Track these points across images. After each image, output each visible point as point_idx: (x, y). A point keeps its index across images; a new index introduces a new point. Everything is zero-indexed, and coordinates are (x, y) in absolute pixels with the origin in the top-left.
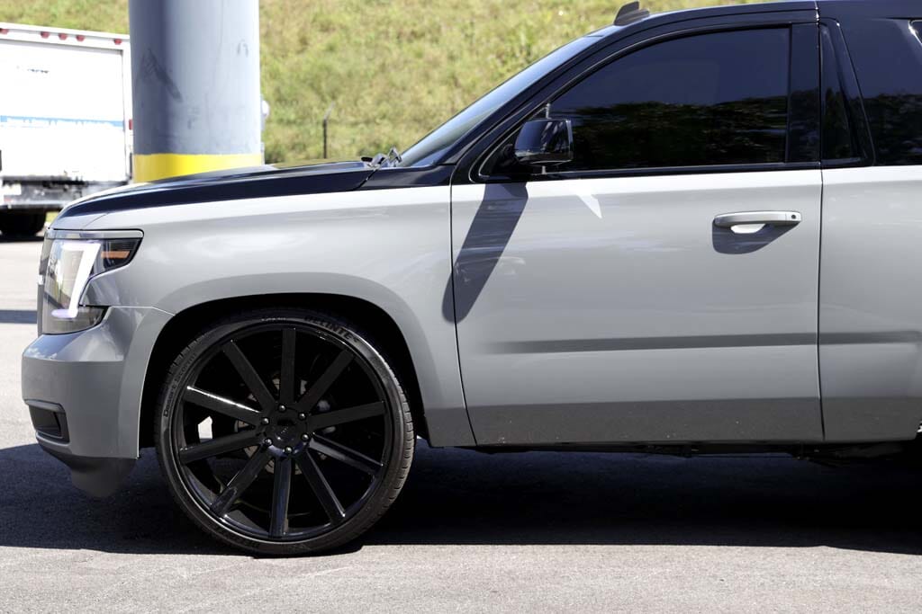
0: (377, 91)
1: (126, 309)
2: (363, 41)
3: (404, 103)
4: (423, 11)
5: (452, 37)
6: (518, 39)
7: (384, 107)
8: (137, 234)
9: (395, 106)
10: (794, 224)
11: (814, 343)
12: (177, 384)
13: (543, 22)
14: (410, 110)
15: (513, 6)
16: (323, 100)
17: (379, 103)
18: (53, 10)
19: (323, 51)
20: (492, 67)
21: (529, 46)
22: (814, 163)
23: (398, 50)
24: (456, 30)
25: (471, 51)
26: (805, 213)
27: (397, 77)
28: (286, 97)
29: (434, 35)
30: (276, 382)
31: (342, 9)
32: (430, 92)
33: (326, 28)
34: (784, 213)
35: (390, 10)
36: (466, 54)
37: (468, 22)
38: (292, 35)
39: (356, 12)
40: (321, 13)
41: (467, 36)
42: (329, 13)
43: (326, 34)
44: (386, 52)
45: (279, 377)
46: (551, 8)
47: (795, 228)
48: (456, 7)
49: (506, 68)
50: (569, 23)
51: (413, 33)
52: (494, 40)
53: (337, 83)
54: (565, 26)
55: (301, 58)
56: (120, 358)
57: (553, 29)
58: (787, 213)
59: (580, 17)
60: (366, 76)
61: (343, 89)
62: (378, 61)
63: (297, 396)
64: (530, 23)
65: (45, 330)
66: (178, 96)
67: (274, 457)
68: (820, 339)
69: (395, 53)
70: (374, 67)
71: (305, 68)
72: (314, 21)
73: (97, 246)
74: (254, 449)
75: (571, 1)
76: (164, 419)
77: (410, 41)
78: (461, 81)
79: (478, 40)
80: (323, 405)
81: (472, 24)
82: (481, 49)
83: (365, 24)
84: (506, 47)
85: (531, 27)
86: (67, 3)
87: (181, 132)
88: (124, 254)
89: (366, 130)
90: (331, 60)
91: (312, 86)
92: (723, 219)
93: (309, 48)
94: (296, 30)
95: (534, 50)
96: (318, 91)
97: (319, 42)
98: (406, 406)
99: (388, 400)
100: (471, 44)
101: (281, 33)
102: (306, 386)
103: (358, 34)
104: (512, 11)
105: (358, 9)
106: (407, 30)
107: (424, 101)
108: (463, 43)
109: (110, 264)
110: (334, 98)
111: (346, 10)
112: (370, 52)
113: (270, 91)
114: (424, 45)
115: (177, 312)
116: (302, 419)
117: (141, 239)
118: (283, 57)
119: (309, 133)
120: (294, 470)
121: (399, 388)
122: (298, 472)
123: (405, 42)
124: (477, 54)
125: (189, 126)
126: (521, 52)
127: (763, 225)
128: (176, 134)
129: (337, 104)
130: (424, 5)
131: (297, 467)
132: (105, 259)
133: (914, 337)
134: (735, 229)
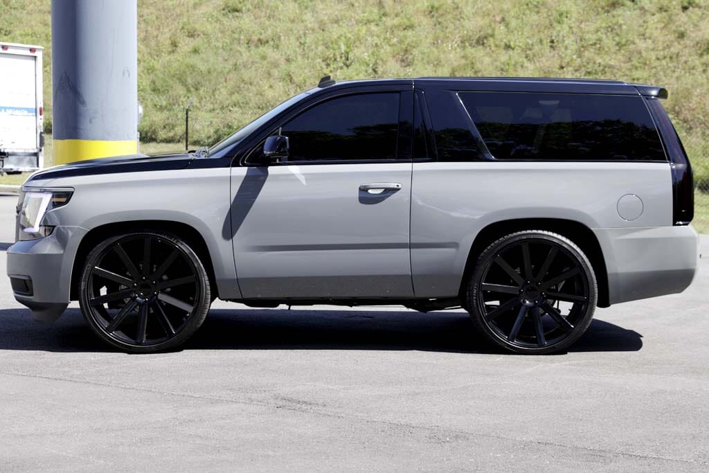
0: (231, 84)
1: (64, 228)
2: (221, 45)
3: (251, 94)
4: (267, 23)
5: (290, 45)
6: (339, 48)
7: (236, 97)
8: (72, 190)
9: (244, 97)
10: (399, 189)
11: (408, 248)
12: (90, 265)
13: (359, 34)
14: (254, 100)
15: (337, 22)
16: (189, 91)
17: (232, 94)
19: (190, 52)
20: (319, 68)
21: (347, 53)
22: (409, 160)
23: (248, 54)
24: (293, 40)
25: (303, 56)
26: (404, 184)
27: (247, 74)
28: (160, 88)
29: (275, 42)
30: (141, 265)
31: (205, 19)
32: (271, 87)
33: (191, 35)
34: (393, 184)
35: (242, 22)
36: (299, 58)
37: (301, 32)
38: (165, 39)
39: (216, 22)
40: (189, 22)
41: (300, 43)
42: (194, 23)
43: (192, 39)
44: (238, 54)
45: (142, 263)
46: (366, 24)
47: (398, 191)
48: (293, 21)
49: (329, 69)
50: (378, 36)
51: (259, 40)
52: (320, 48)
53: (199, 78)
54: (375, 38)
55: (172, 57)
56: (61, 252)
57: (366, 40)
59: (387, 32)
60: (222, 72)
61: (203, 83)
62: (231, 62)
63: (151, 272)
64: (349, 35)
65: (20, 239)
66: (83, 103)
67: (139, 303)
68: (411, 246)
69: (245, 55)
70: (229, 66)
71: (175, 65)
72: (183, 28)
73: (50, 196)
74: (129, 299)
76: (83, 283)
77: (257, 46)
78: (295, 79)
79: (308, 47)
80: (165, 277)
81: (305, 34)
82: (311, 54)
83: (222, 32)
84: (330, 53)
85: (350, 38)
87: (85, 125)
88: (64, 200)
89: (222, 115)
90: (195, 60)
91: (179, 79)
92: (364, 186)
93: (178, 49)
94: (168, 35)
95: (351, 56)
96: (184, 83)
97: (186, 45)
98: (206, 278)
99: (198, 274)
100: (304, 50)
101: (157, 37)
102: (156, 268)
103: (217, 40)
104: (336, 25)
105: (218, 20)
106: (255, 38)
107: (266, 93)
108: (297, 49)
109: (55, 205)
110: (197, 89)
111: (208, 21)
112: (225, 55)
113: (146, 83)
114: (267, 50)
115: (91, 228)
116: (153, 284)
117: (73, 192)
118: (157, 56)
119: (177, 116)
120: (149, 310)
121: (203, 268)
122: (152, 311)
123: (253, 48)
124: (308, 58)
125: (91, 122)
126: (341, 57)
127: (384, 190)
128: (82, 127)
129: (199, 94)
131: (151, 309)
132: (53, 202)
133: (455, 245)
134: (370, 191)
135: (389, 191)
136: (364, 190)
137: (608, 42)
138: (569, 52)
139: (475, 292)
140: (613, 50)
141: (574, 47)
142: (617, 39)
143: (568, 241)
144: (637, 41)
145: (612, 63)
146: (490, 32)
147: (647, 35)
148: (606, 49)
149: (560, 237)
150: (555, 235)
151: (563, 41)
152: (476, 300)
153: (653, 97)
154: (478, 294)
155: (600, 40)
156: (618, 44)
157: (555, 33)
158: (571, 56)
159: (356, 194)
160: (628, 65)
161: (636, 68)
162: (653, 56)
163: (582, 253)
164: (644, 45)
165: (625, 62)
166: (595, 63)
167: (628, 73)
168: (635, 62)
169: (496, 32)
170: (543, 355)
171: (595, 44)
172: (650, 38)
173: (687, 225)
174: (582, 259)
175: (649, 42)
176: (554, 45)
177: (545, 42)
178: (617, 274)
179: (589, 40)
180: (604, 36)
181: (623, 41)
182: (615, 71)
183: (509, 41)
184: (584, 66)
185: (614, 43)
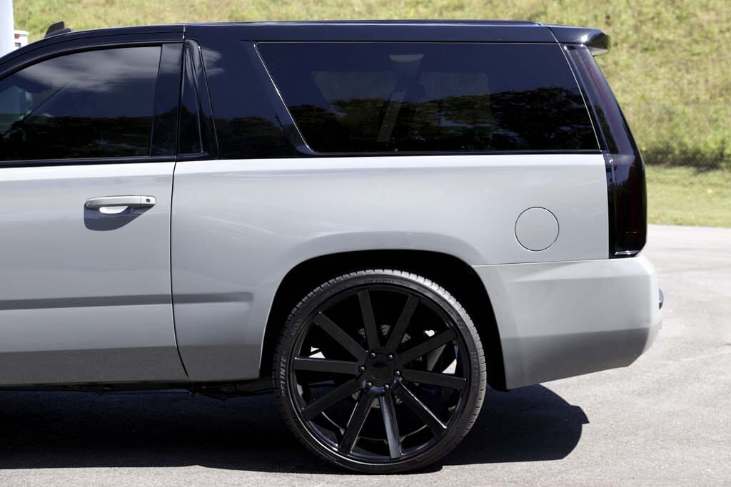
10: (150, 206)
11: (170, 303)
15: (384, 5)
18: (31, 9)
22: (170, 157)
26: (159, 199)
34: (139, 197)
39: (264, 10)
40: (237, 11)
46: (415, 6)
47: (150, 210)
48: (341, 6)
58: (142, 197)
68: (174, 299)
75: (430, 1)
86: (42, 3)
92: (93, 202)
104: (384, 8)
127: (126, 207)
130: (317, 4)
133: (247, 297)
134: (103, 210)
135: (134, 210)
136: (91, 208)
137: (668, 15)
138: (625, 27)
139: (282, 373)
140: (672, 24)
141: (632, 22)
142: (677, 12)
143: (435, 287)
144: (699, 13)
145: (671, 37)
146: (542, 9)
147: (710, 6)
148: (665, 23)
149: (421, 280)
150: (413, 277)
151: (620, 16)
152: (286, 386)
153: (582, 45)
154: (288, 375)
155: (659, 14)
156: (678, 18)
157: (611, 8)
158: (627, 32)
159: (80, 214)
160: (688, 40)
161: (697, 42)
162: (715, 29)
163: (457, 306)
164: (706, 17)
165: (685, 37)
166: (652, 38)
167: (688, 48)
168: (696, 36)
169: (549, 10)
170: (398, 473)
171: (653, 18)
172: (713, 9)
173: (633, 256)
174: (458, 315)
175: (713, 13)
176: (609, 21)
177: (599, 19)
178: (516, 341)
179: (648, 14)
180: (663, 10)
181: (684, 14)
182: (674, 46)
183: (562, 19)
184: (641, 42)
185: (674, 16)
